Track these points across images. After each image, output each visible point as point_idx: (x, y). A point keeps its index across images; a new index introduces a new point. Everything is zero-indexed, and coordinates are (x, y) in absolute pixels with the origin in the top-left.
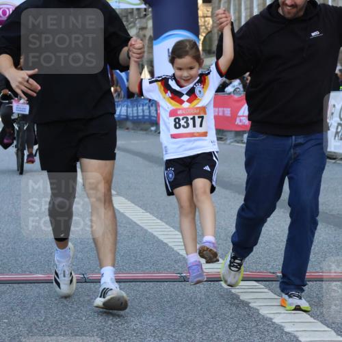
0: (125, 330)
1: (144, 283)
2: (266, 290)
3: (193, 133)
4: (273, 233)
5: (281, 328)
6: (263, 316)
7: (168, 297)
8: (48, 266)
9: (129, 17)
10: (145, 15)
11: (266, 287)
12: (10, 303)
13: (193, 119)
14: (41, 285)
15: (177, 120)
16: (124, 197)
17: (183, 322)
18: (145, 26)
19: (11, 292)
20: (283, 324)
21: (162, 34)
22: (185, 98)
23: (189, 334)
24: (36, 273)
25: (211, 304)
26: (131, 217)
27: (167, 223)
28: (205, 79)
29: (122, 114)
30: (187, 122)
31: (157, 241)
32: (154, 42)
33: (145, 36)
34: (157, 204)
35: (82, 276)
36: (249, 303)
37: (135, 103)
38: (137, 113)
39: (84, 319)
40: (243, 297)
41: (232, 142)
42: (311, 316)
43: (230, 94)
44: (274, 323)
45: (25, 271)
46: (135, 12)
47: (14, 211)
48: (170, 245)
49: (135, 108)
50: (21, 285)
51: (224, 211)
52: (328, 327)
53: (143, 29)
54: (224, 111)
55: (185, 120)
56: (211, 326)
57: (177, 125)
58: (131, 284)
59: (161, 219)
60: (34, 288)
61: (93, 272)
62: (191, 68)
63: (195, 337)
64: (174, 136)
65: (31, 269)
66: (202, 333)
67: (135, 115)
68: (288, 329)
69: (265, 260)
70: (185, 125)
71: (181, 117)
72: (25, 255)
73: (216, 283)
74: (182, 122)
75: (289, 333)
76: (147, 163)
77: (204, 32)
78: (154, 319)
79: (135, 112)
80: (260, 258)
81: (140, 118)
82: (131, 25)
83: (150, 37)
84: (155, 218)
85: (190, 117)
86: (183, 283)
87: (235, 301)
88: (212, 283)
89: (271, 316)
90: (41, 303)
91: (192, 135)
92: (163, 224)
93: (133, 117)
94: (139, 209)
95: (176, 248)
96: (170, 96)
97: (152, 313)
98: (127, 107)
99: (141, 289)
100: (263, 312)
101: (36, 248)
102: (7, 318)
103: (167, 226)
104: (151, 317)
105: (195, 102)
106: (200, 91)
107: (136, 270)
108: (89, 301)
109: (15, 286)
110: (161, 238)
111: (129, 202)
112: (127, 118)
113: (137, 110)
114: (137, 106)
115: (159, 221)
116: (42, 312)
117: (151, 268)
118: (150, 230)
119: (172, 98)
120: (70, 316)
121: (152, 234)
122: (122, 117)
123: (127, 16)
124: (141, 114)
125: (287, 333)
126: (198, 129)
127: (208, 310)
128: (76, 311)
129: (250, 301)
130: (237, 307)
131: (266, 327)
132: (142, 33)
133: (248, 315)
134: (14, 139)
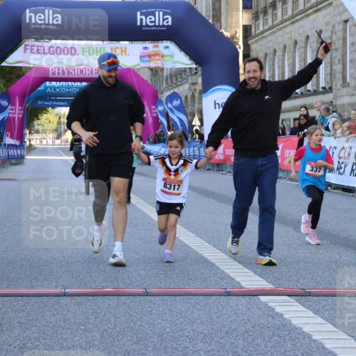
0: (180, 336)
1: (195, 297)
2: (297, 304)
4: (302, 255)
5: (309, 336)
6: (294, 326)
7: (216, 309)
8: (117, 282)
9: (183, 75)
10: (196, 73)
11: (297, 300)
12: (86, 313)
14: (111, 297)
17: (228, 330)
18: (196, 82)
19: (86, 303)
20: (311, 333)
21: (209, 89)
23: (233, 341)
24: (107, 287)
25: (251, 315)
26: (184, 241)
27: (214, 246)
31: (206, 262)
32: (203, 95)
33: (195, 90)
35: (145, 290)
36: (283, 315)
39: (146, 327)
40: (278, 310)
42: (335, 326)
44: (303, 332)
45: (98, 286)
46: (188, 71)
48: (217, 264)
50: (95, 297)
53: (194, 84)
56: (251, 334)
58: (185, 297)
59: (209, 243)
60: (106, 300)
61: (154, 287)
63: (238, 343)
65: (103, 284)
66: (244, 340)
68: (315, 337)
69: (296, 278)
73: (255, 297)
75: (317, 341)
76: (197, 195)
80: (291, 276)
82: (185, 81)
84: (203, 242)
86: (228, 297)
87: (271, 313)
88: (252, 297)
89: (301, 326)
90: (111, 313)
92: (211, 246)
94: (191, 234)
95: (221, 268)
97: (202, 323)
99: (193, 302)
100: (295, 322)
102: (84, 325)
103: (215, 249)
104: (201, 325)
107: (189, 286)
108: (150, 311)
109: (90, 298)
110: (210, 258)
113: (189, 150)
115: (207, 244)
116: (112, 320)
117: (201, 284)
118: (200, 252)
120: (135, 324)
123: (181, 74)
125: (314, 341)
127: (248, 320)
128: (139, 320)
129: (283, 313)
130: (273, 318)
131: (297, 336)
132: (193, 87)
133: (282, 324)
134: (83, 169)
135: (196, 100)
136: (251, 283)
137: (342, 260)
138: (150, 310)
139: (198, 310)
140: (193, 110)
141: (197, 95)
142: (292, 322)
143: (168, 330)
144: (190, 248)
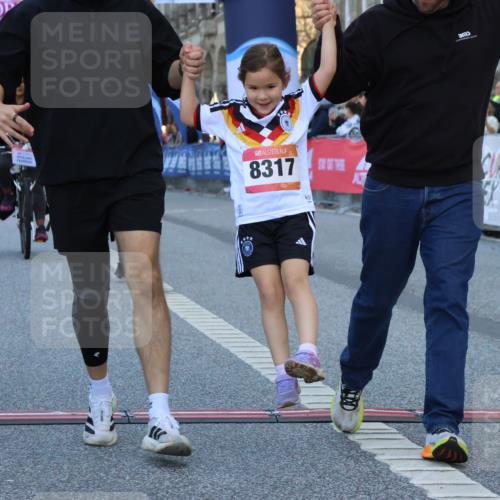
0: (190, 495)
1: (216, 425)
2: (400, 436)
3: (279, 184)
4: (409, 350)
5: (422, 493)
6: (395, 475)
7: (254, 445)
8: (73, 399)
9: (189, 17)
10: (214, 14)
11: (400, 431)
12: (16, 454)
13: (279, 163)
14: (63, 427)
15: (255, 166)
16: (184, 294)
17: (275, 482)
18: (213, 30)
19: (17, 438)
20: (425, 487)
21: (237, 47)
22: (266, 132)
24: (55, 409)
25: (317, 457)
26: (196, 326)
28: (294, 104)
29: (180, 166)
30: (269, 168)
31: (235, 362)
32: (228, 56)
33: (213, 47)
34: (234, 305)
35: (124, 414)
36: (375, 455)
37: (200, 150)
38: (203, 165)
39: (127, 478)
40: (366, 447)
41: (347, 211)
42: (468, 476)
43: (344, 136)
44: (412, 486)
45: (38, 407)
46: (198, 10)
47: (19, 314)
48: (255, 367)
49: (200, 158)
50: (32, 427)
51: (336, 317)
52: (493, 491)
53: (210, 35)
54: (334, 163)
55: (266, 165)
56: (317, 490)
57: (255, 173)
58: (197, 426)
59: (241, 329)
60: (53, 432)
61: (140, 408)
62: (271, 87)
64: (250, 190)
65: (47, 403)
67: (200, 168)
68: (432, 494)
69: (398, 390)
70: (267, 172)
71: (260, 161)
72: (37, 382)
73: (325, 425)
74: (263, 169)
76: (218, 242)
77: (304, 40)
78: (233, 479)
79: (199, 164)
80: (391, 388)
81: (207, 173)
82: (192, 30)
83: (222, 48)
84: (231, 327)
85: (273, 160)
86: (276, 424)
87: (353, 452)
88: (319, 425)
89: (408, 475)
90: (63, 455)
91: (277, 187)
92: (245, 335)
93: (196, 171)
94: (207, 312)
95: (263, 373)
96: (244, 130)
97: (229, 470)
98: (188, 156)
100: (396, 468)
101: (54, 372)
102: (13, 477)
104: (228, 475)
105: (281, 138)
106: (287, 122)
107: (205, 404)
108: (134, 451)
109: (23, 428)
110: (242, 356)
111: (194, 303)
112: (187, 174)
113: (203, 161)
114: (203, 156)
115: (238, 331)
116: (65, 467)
117: (227, 401)
118: (224, 345)
119: (247, 134)
120: (107, 473)
121: (228, 351)
122: (180, 171)
123: (186, 16)
124: (209, 167)
126: (286, 179)
127: (313, 465)
128: (115, 466)
129: (375, 452)
130: (357, 461)
131: (400, 492)
132: (208, 42)
133: (374, 473)
134: (15, 204)
135: (215, 67)
136: (316, 399)
137: (482, 358)
138: (134, 448)
139: (221, 447)
140: (210, 86)
141: (215, 56)
142: (392, 468)
143: (167, 483)
144: (206, 337)
